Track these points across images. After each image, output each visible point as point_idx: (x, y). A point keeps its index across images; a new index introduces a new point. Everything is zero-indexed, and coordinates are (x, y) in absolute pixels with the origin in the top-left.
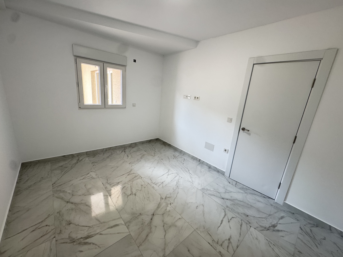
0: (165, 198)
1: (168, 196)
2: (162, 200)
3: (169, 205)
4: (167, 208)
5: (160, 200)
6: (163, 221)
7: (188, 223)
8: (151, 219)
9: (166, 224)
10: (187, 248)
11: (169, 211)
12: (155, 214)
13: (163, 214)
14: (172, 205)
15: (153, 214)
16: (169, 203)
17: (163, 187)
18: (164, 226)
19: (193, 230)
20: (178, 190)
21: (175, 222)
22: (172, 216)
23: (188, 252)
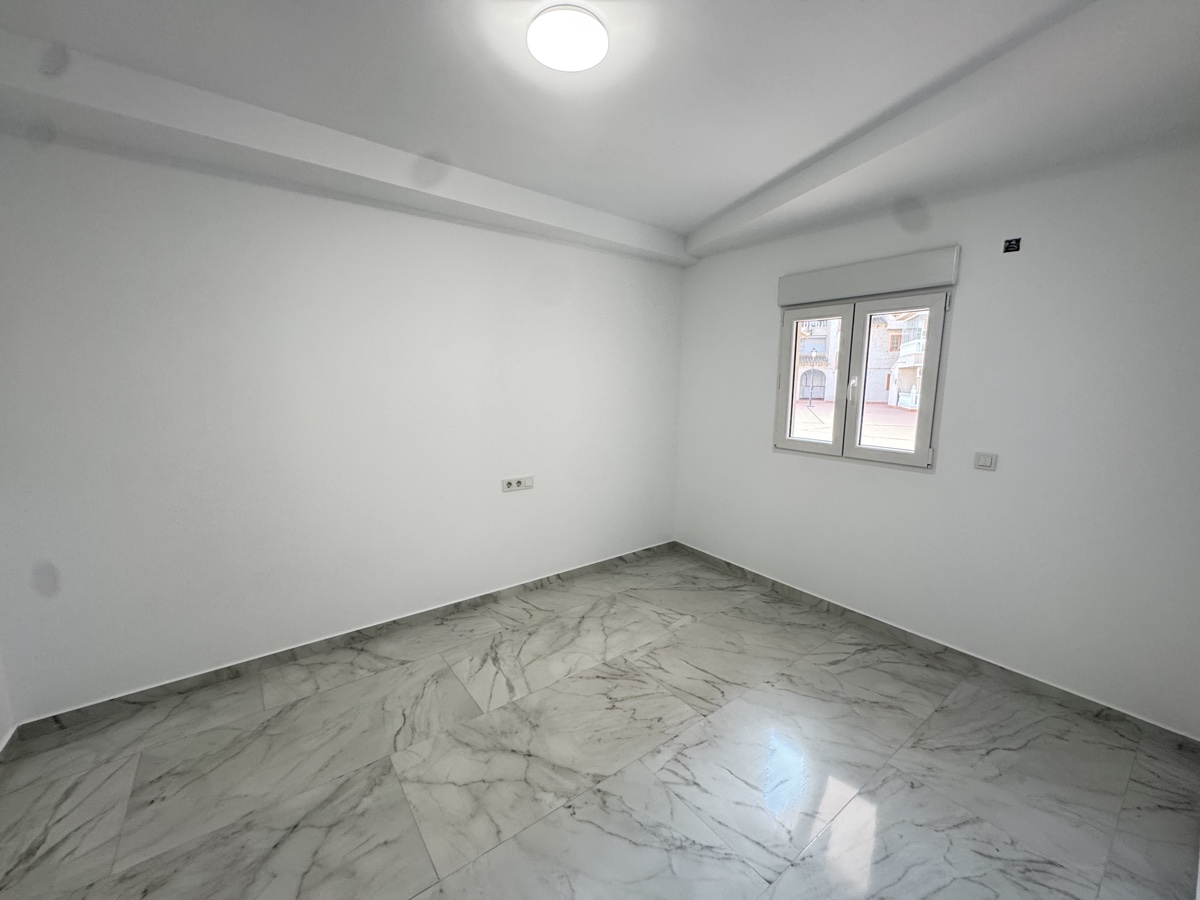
0: (599, 791)
1: (610, 800)
2: (590, 778)
3: (563, 801)
4: (552, 795)
5: (588, 774)
6: (501, 780)
7: (475, 861)
8: (513, 751)
9: (488, 788)
10: (394, 841)
11: (536, 800)
12: (530, 759)
13: (525, 780)
14: (566, 812)
15: (529, 755)
16: (575, 802)
17: (664, 783)
18: (484, 781)
19: (442, 875)
20: (655, 844)
21: (488, 814)
22: (512, 807)
23: (382, 841)
